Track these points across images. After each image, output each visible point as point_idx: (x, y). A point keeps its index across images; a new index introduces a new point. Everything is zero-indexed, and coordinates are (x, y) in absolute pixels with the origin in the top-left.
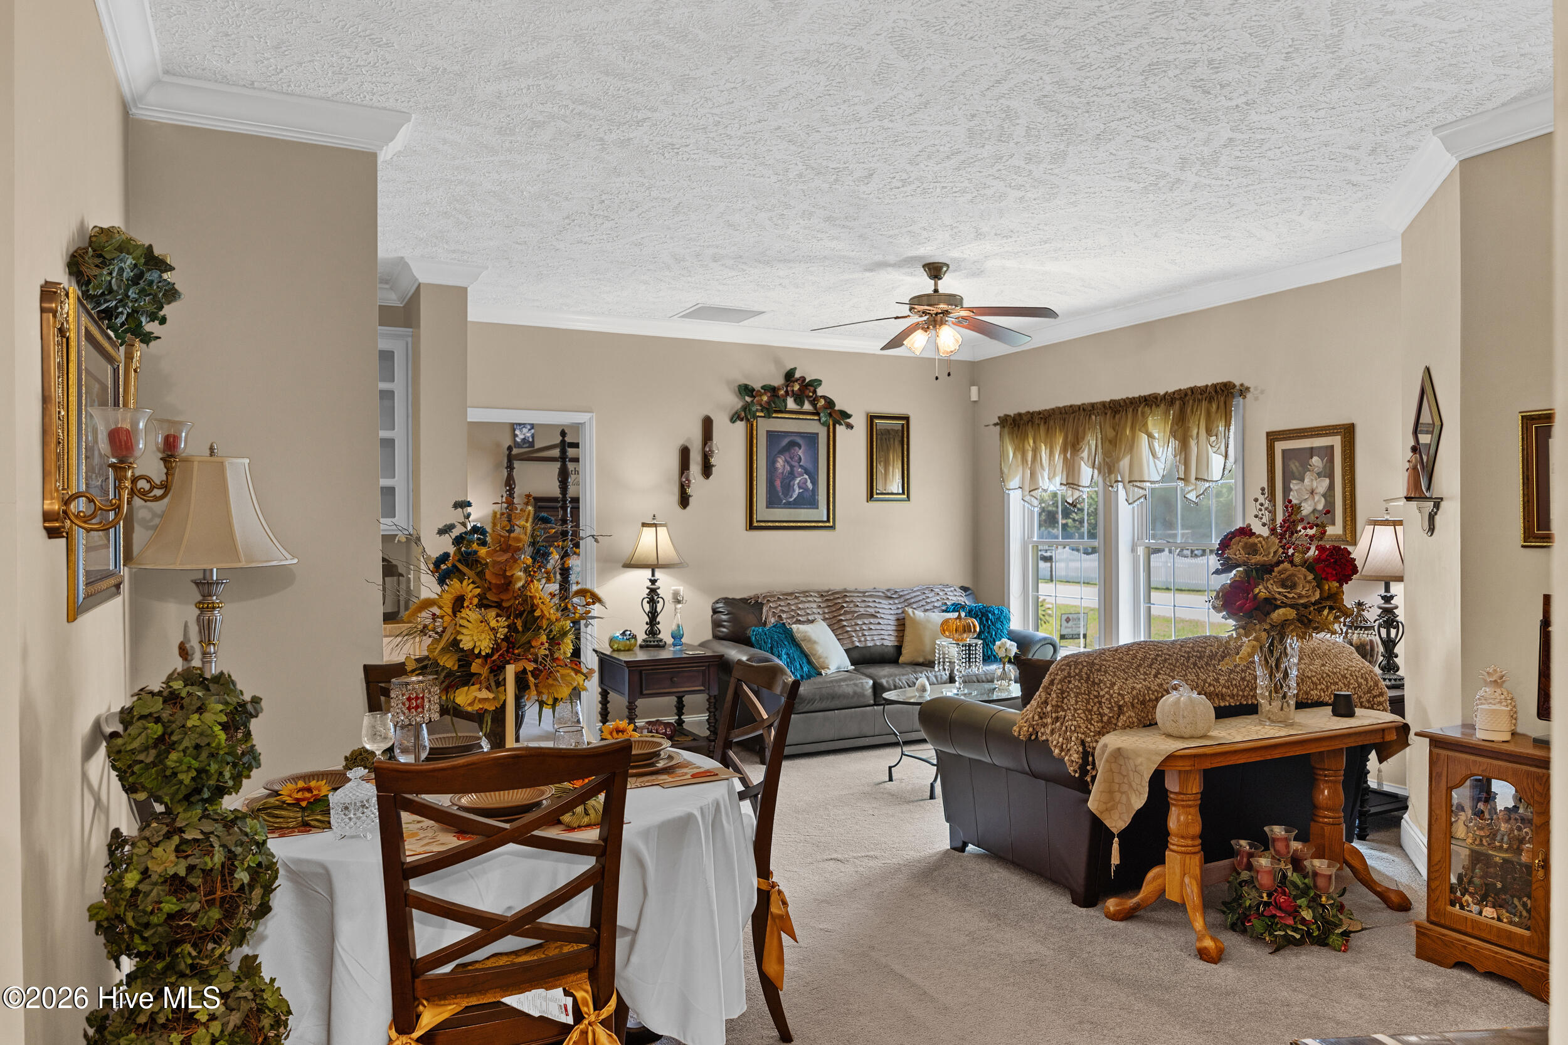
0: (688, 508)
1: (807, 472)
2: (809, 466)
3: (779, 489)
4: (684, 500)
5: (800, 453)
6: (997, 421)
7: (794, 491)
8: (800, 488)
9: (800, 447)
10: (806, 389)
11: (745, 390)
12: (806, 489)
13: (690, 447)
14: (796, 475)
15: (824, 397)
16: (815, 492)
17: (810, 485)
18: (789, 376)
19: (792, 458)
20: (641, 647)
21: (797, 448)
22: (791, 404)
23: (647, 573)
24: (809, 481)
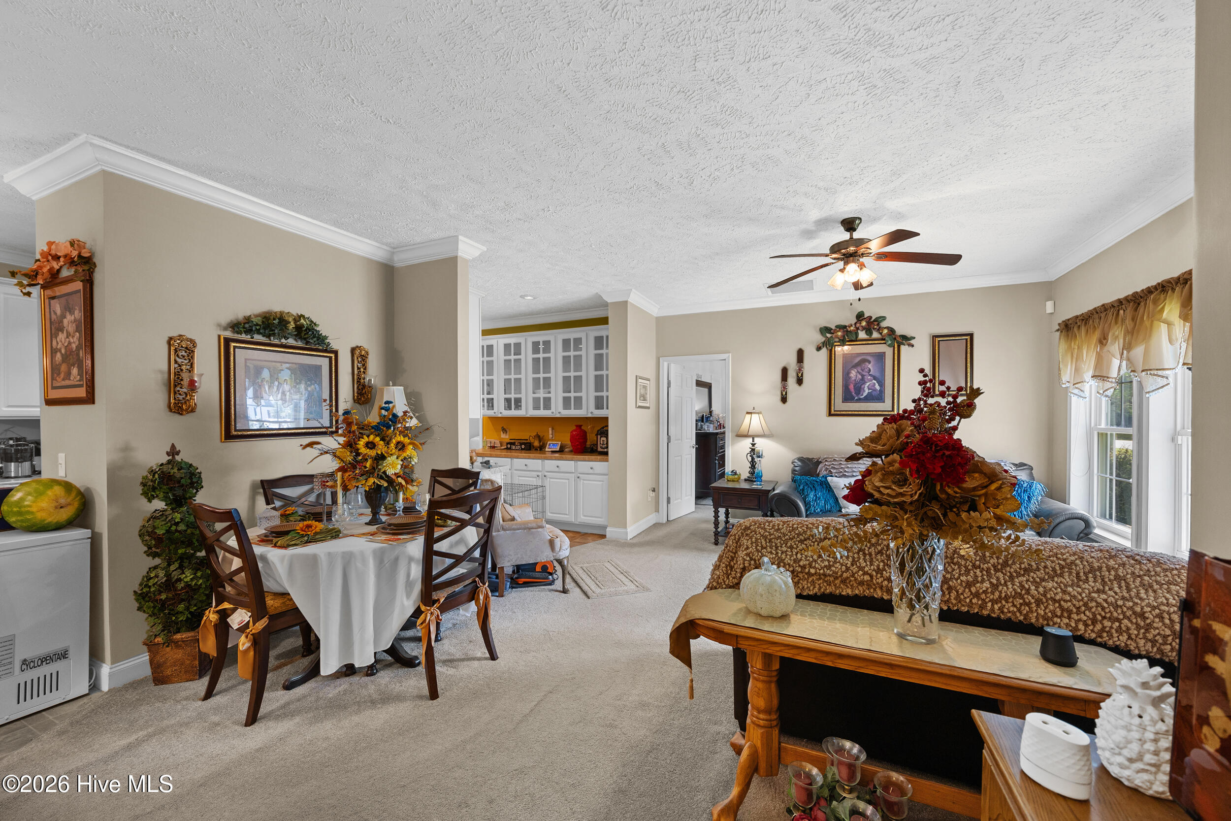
0: (787, 403)
1: (875, 378)
2: (877, 374)
3: (852, 390)
4: (784, 400)
5: (870, 366)
6: (1058, 327)
7: (864, 391)
8: (869, 389)
9: (870, 362)
10: (872, 324)
11: (825, 330)
12: (875, 390)
13: (788, 367)
14: (866, 380)
15: (888, 328)
16: (882, 391)
17: (877, 387)
18: (860, 316)
19: (862, 370)
20: (746, 480)
21: (867, 364)
22: (862, 335)
23: (750, 440)
24: (877, 384)
